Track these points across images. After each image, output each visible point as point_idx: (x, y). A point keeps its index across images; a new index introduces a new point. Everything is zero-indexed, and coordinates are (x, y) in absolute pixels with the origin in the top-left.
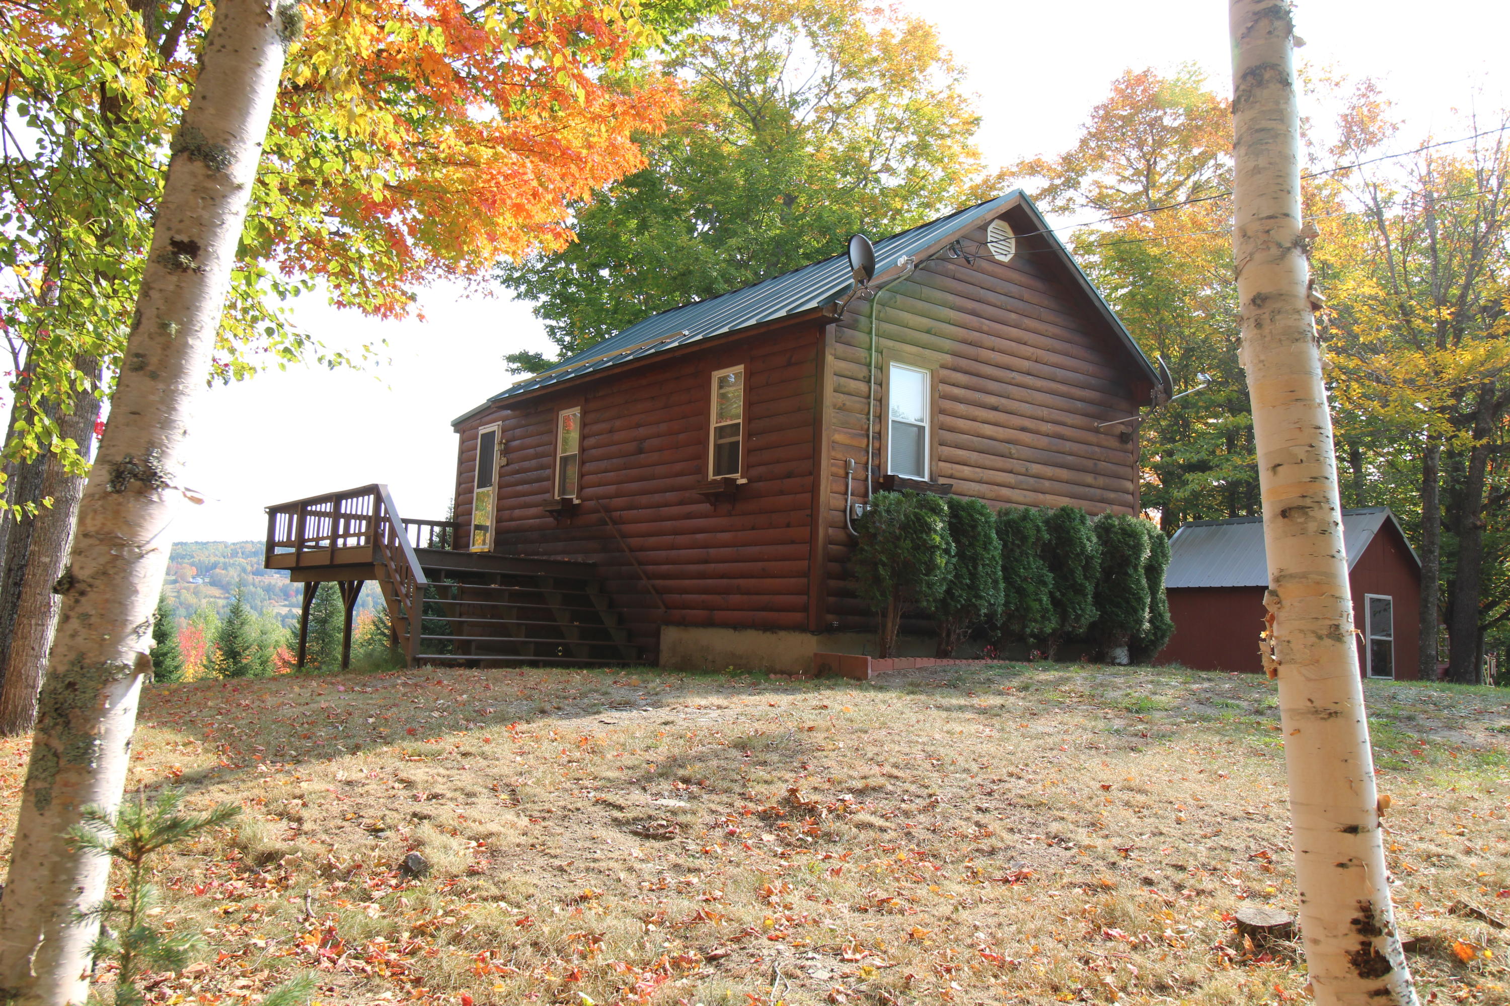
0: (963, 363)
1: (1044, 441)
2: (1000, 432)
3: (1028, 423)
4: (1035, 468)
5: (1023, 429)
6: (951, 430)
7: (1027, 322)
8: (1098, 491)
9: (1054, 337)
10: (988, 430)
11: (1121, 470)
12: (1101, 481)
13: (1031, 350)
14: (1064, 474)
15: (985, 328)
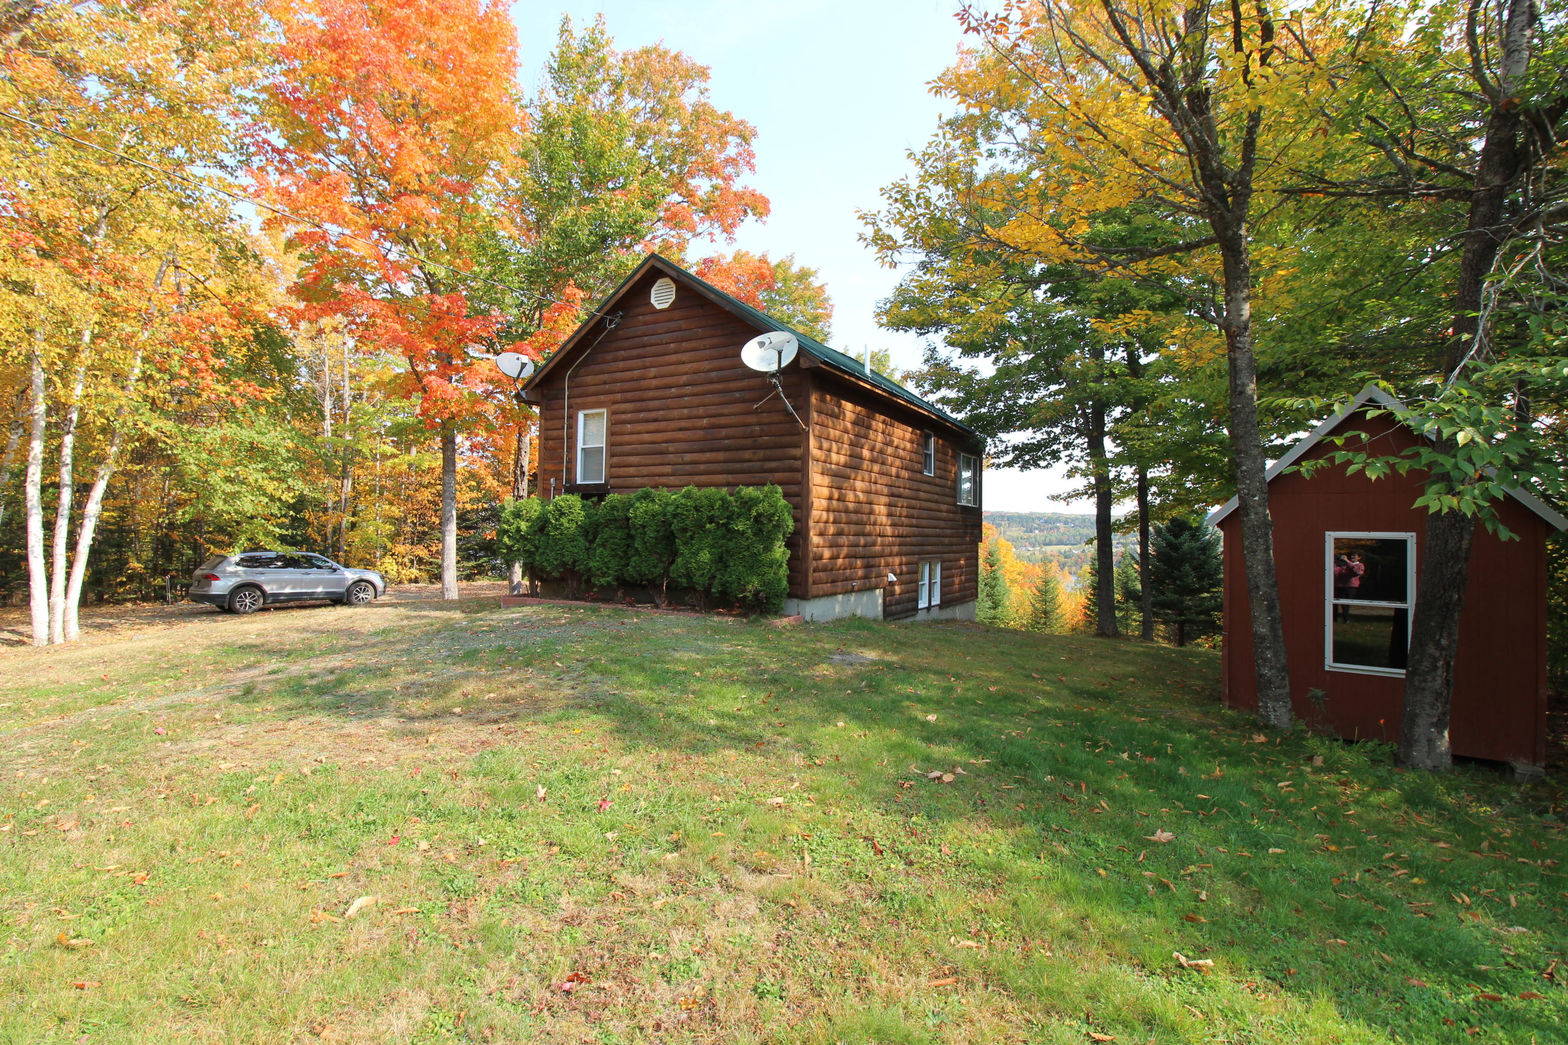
0: (629, 395)
1: (700, 434)
2: (659, 437)
3: (683, 424)
4: (688, 457)
5: (680, 429)
6: (621, 444)
7: (684, 345)
8: (758, 464)
9: (712, 347)
10: (646, 437)
11: (787, 439)
12: (761, 454)
13: (690, 365)
14: (721, 456)
15: (648, 364)
